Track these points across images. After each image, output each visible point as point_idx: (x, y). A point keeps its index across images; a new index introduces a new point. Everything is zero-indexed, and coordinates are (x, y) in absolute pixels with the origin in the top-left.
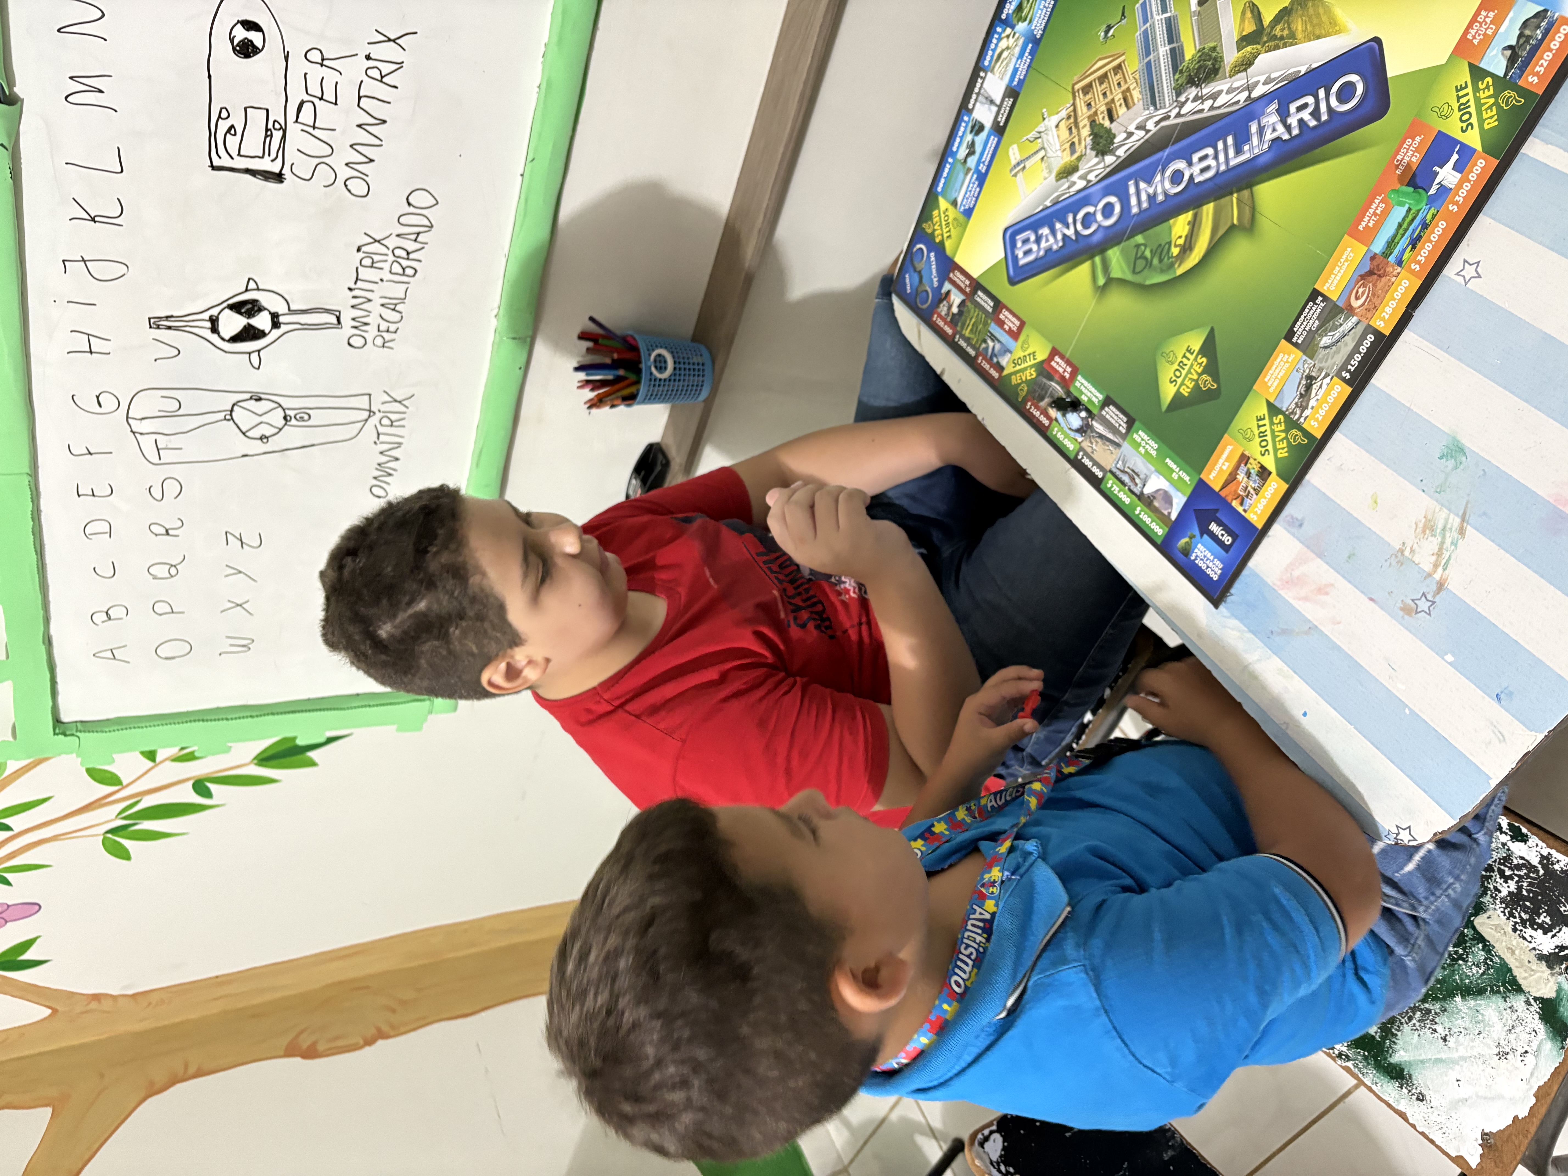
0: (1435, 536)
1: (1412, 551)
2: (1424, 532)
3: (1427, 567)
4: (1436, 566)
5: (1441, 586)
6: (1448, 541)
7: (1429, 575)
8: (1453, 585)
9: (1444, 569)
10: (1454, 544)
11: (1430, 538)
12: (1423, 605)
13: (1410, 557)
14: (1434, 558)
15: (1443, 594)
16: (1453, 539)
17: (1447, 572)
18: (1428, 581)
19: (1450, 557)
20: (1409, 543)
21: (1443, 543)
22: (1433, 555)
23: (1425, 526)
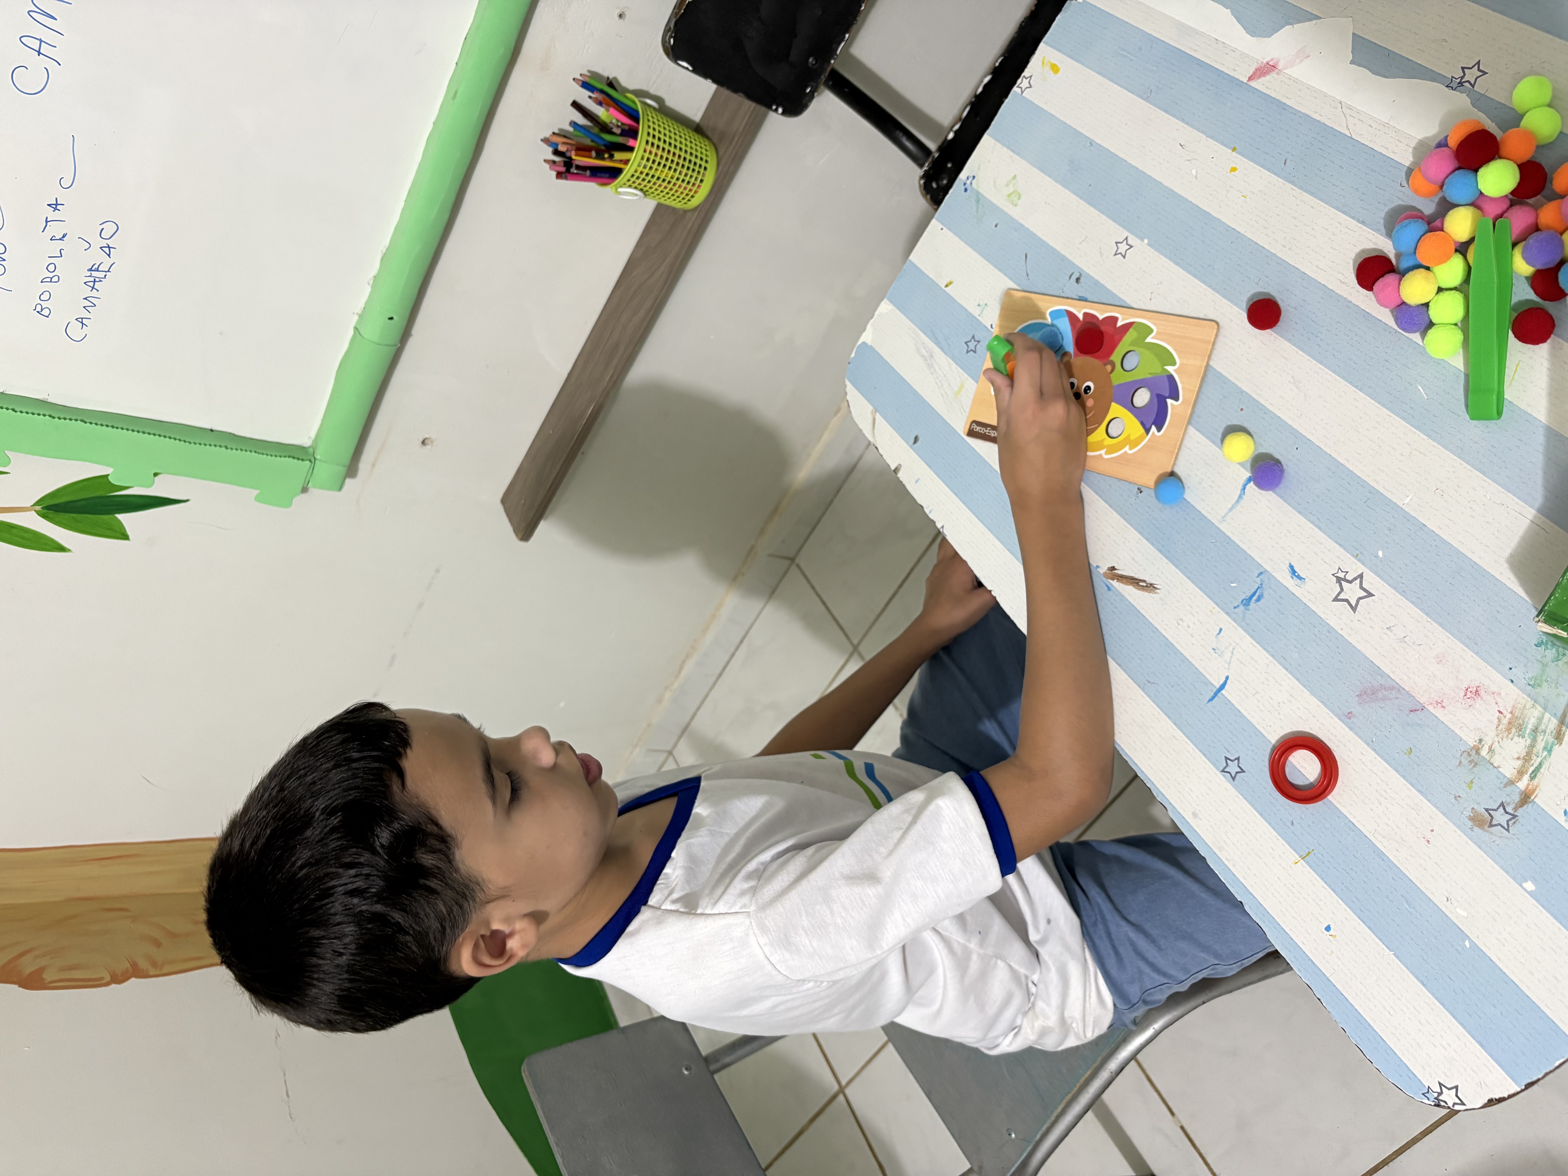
0: (1523, 737)
1: (1491, 750)
2: (1509, 730)
3: (1510, 773)
4: (1521, 773)
5: (1526, 798)
6: (1540, 745)
8: (1540, 799)
9: (1533, 777)
10: (1548, 749)
11: (1516, 738)
12: (1500, 817)
13: (1488, 757)
14: (1520, 763)
15: (1528, 808)
16: (1547, 743)
17: (1535, 782)
18: (1509, 789)
19: (1540, 764)
20: (1488, 741)
21: (1532, 746)
22: (1518, 758)
23: (1510, 723)
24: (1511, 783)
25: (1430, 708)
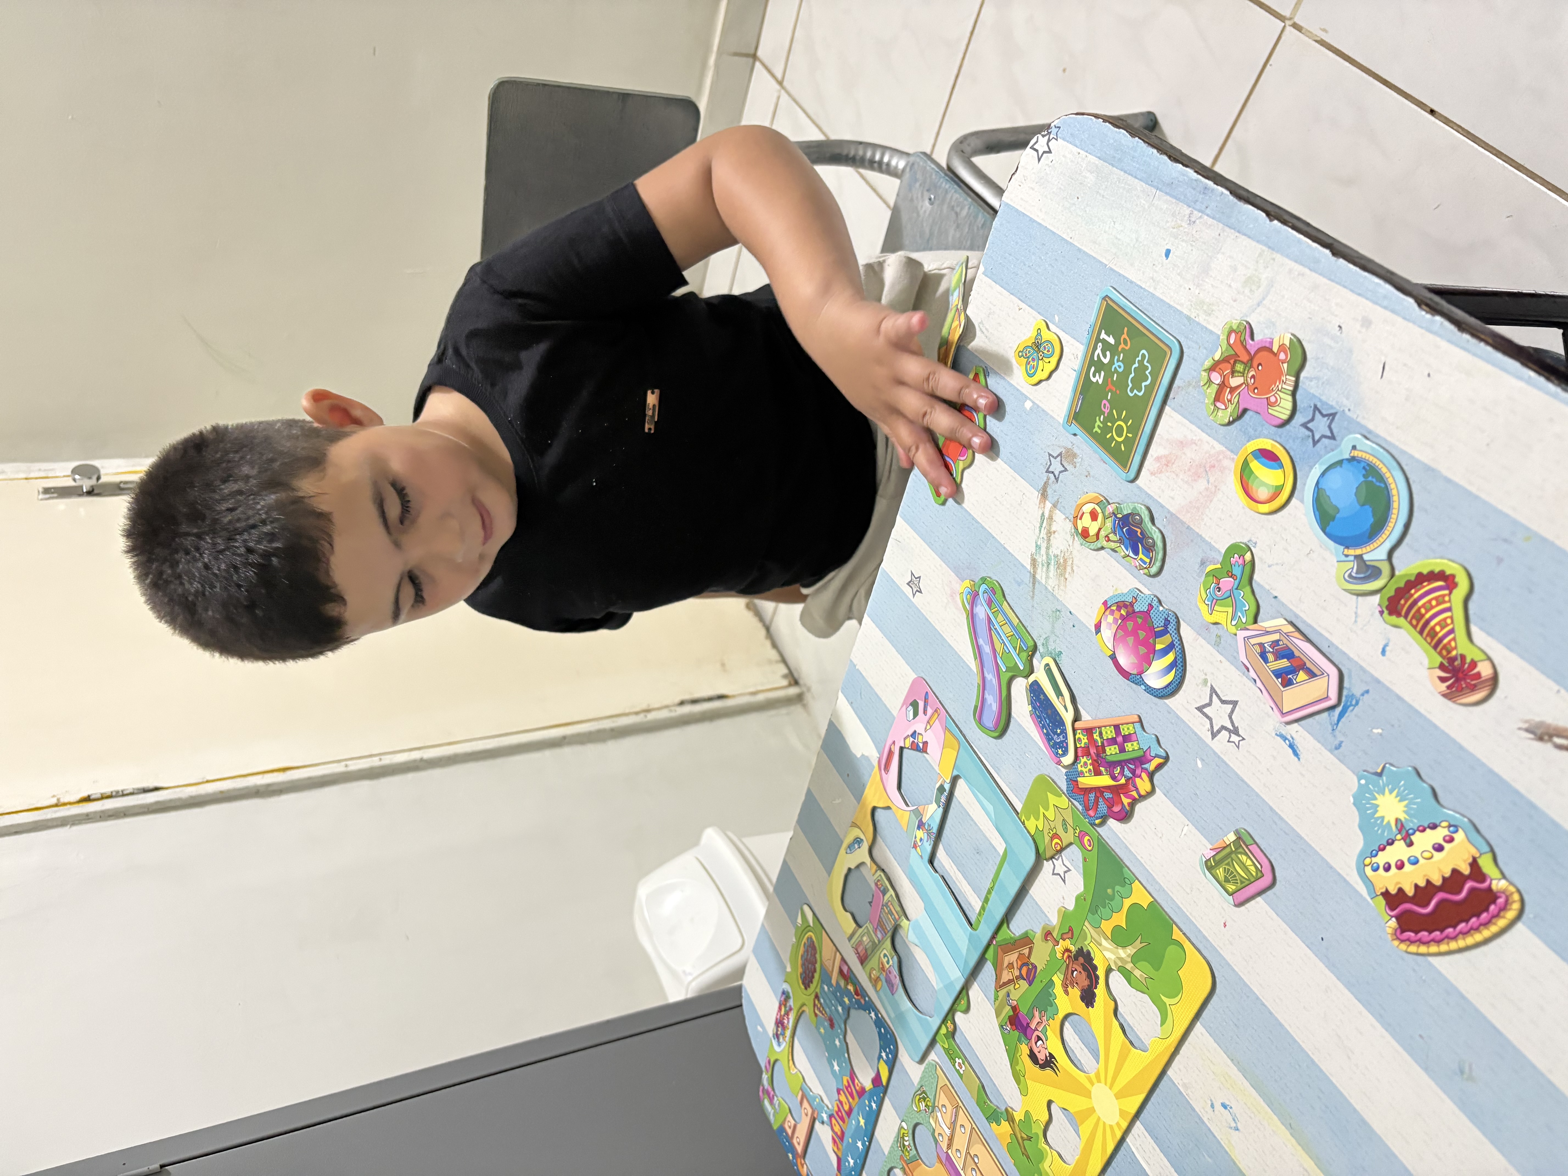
0: (1055, 556)
2: (1065, 561)
3: (1059, 516)
4: (1051, 518)
5: (1043, 493)
6: (1043, 550)
7: (1055, 506)
8: (1033, 495)
9: (1043, 515)
10: (1038, 547)
11: (1058, 552)
12: (1056, 467)
14: (1053, 528)
15: (1040, 483)
16: (1040, 554)
17: (1041, 512)
18: (1056, 499)
19: (1040, 531)
21: (1048, 548)
22: (1054, 532)
23: (1065, 568)
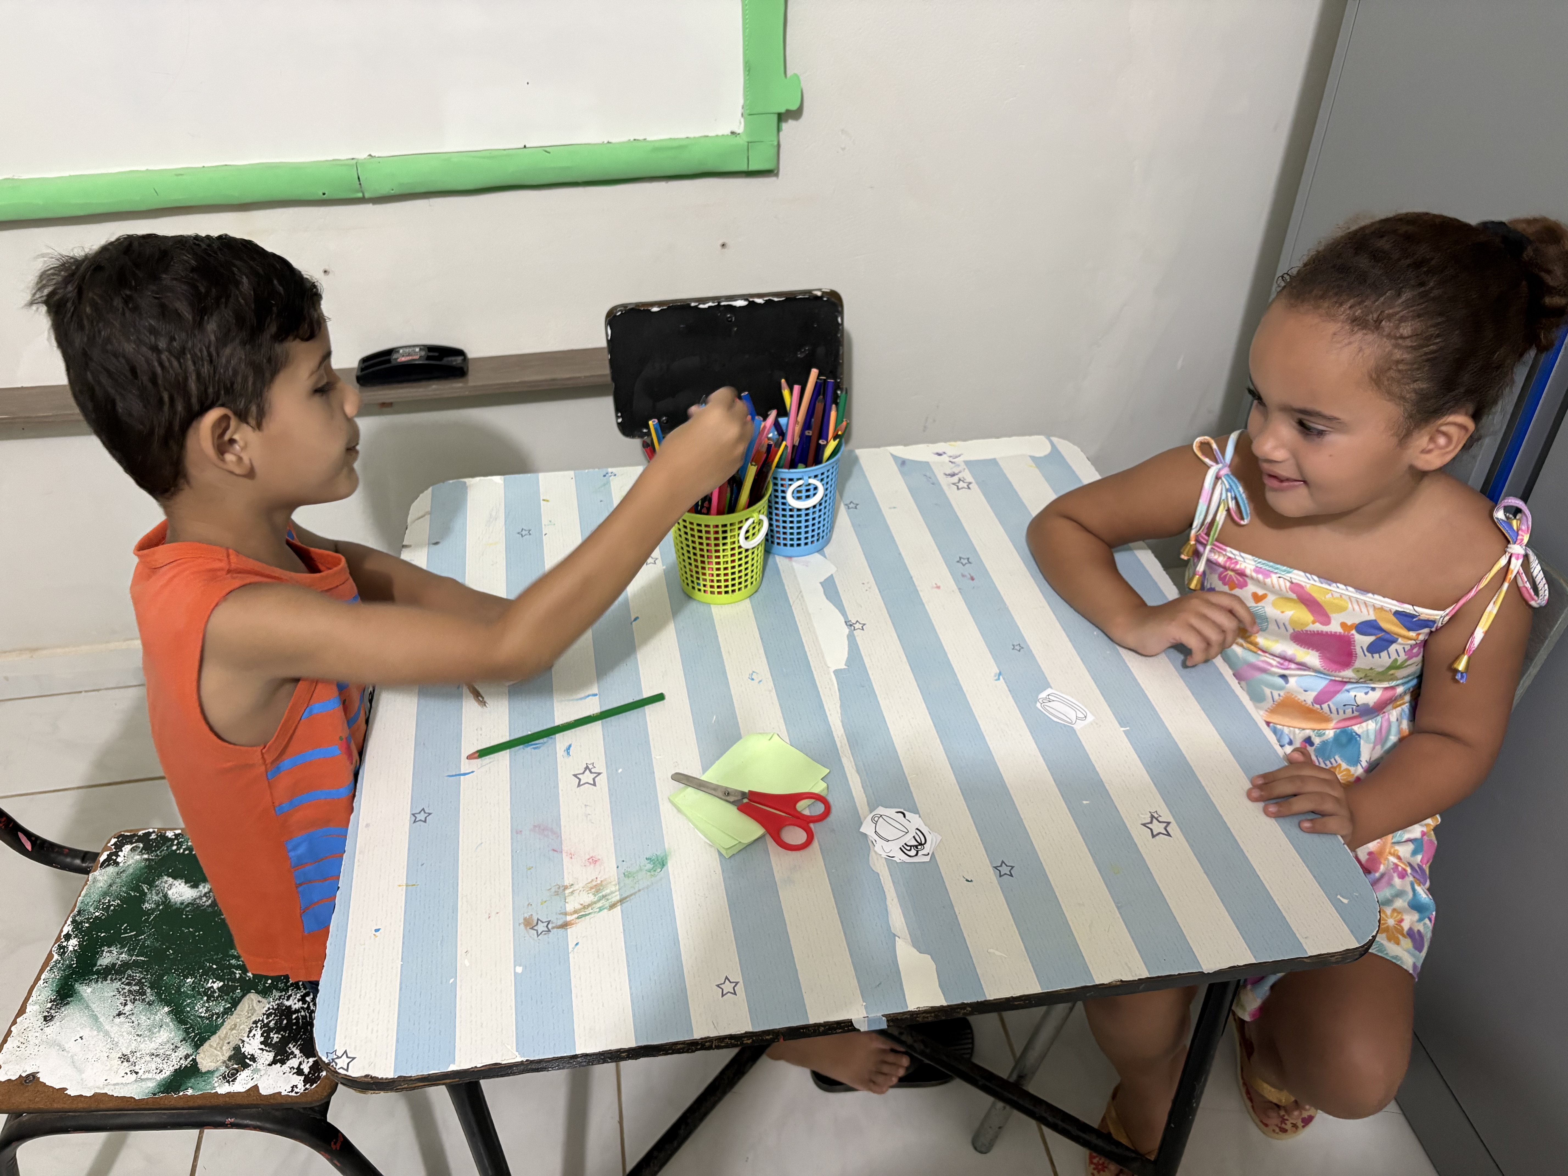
0: (595, 896)
1: (572, 893)
2: (591, 888)
3: (569, 908)
4: (575, 912)
5: (565, 925)
6: (600, 904)
8: (571, 931)
9: (578, 918)
10: (601, 909)
11: (591, 895)
12: (541, 927)
13: (567, 895)
14: (580, 907)
15: (561, 931)
16: (603, 906)
17: (577, 921)
18: (561, 916)
19: (590, 914)
20: (575, 887)
21: (595, 903)
22: (581, 905)
23: (596, 885)
24: (566, 914)
25: (564, 855)
